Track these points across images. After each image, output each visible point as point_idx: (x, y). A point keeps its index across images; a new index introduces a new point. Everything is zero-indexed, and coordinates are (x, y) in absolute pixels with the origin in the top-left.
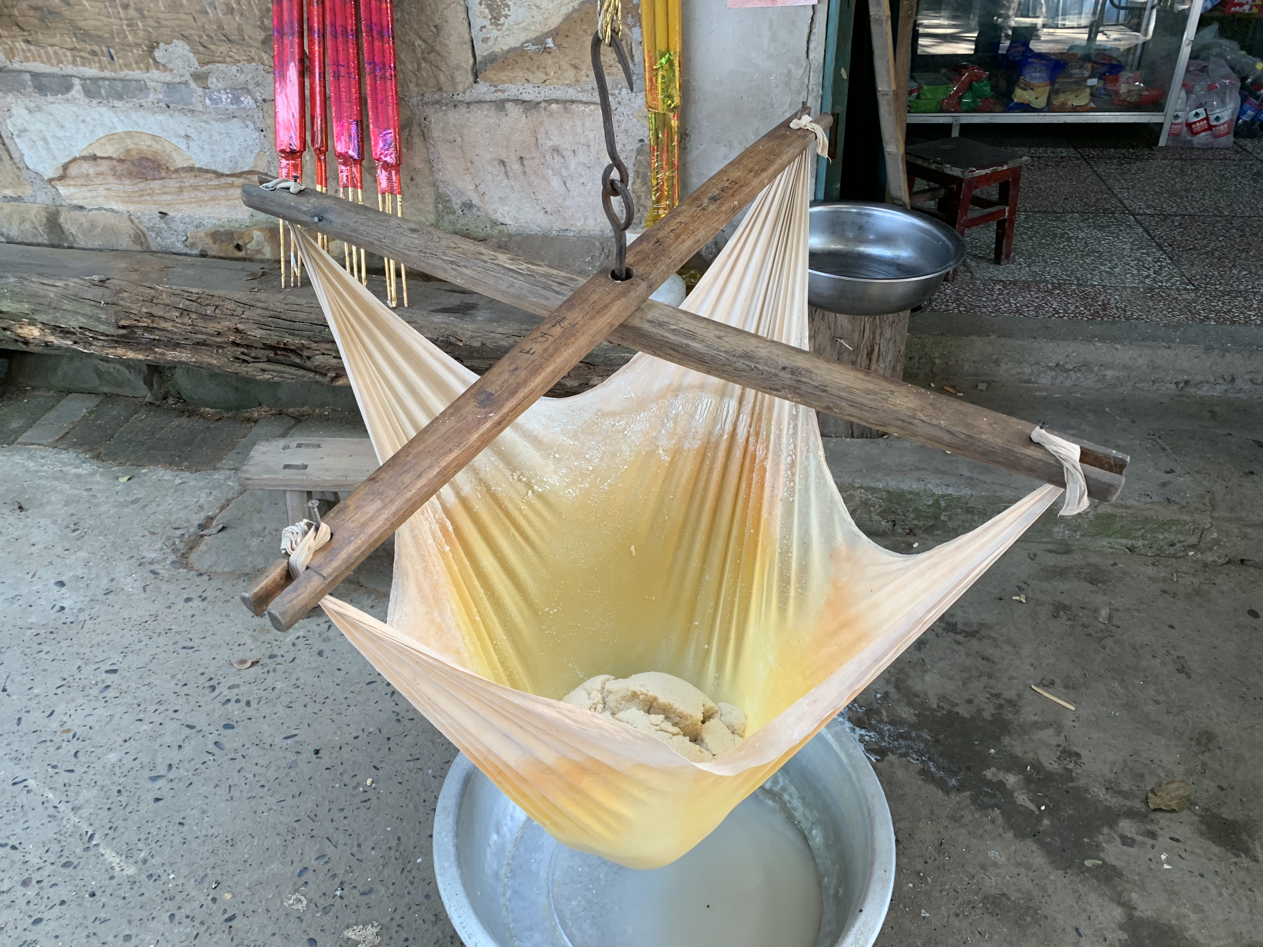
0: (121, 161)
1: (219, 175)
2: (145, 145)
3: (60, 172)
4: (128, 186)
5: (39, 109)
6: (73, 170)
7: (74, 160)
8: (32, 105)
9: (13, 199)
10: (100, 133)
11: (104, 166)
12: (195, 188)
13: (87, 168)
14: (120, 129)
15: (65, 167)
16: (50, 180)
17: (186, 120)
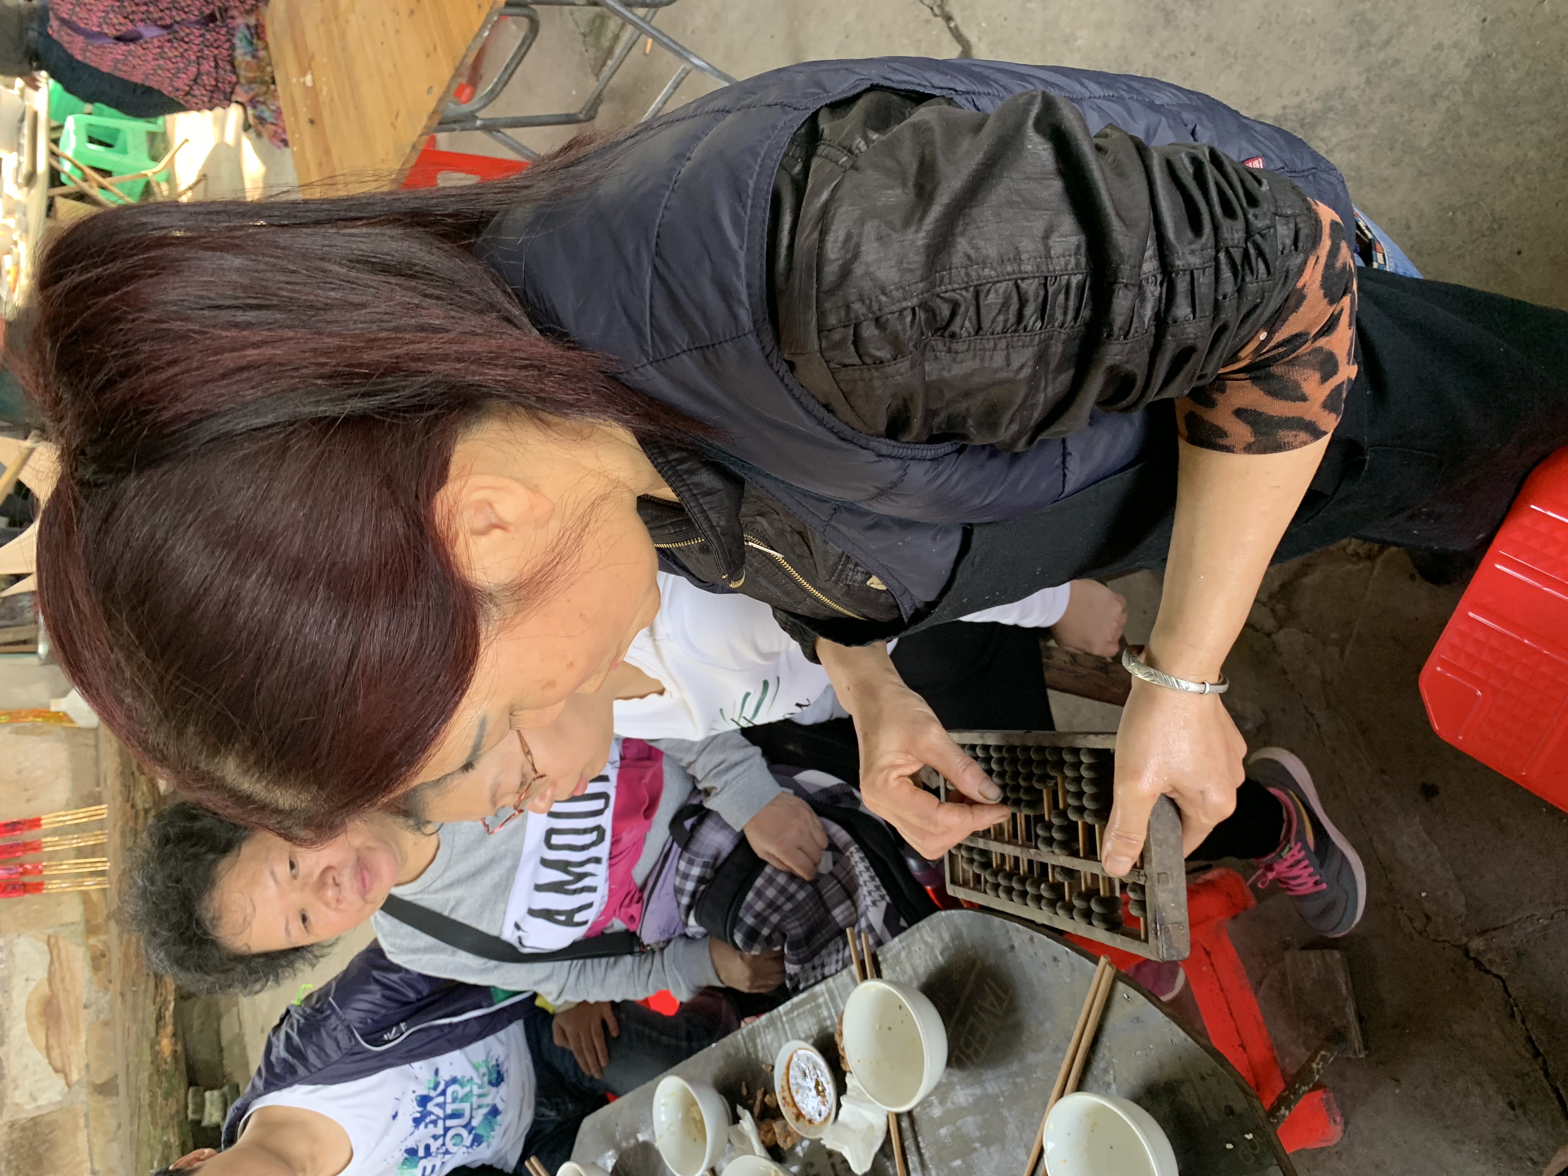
0: (48, 1029)
1: (52, 962)
2: (35, 1009)
3: (62, 1075)
4: (66, 1026)
5: (15, 1081)
6: (59, 1064)
7: (51, 1063)
8: (12, 1086)
9: (87, 1120)
10: (29, 1039)
11: (53, 1041)
12: (63, 980)
13: (55, 1053)
14: (24, 1025)
15: (56, 1071)
16: (69, 1085)
17: (15, 980)
